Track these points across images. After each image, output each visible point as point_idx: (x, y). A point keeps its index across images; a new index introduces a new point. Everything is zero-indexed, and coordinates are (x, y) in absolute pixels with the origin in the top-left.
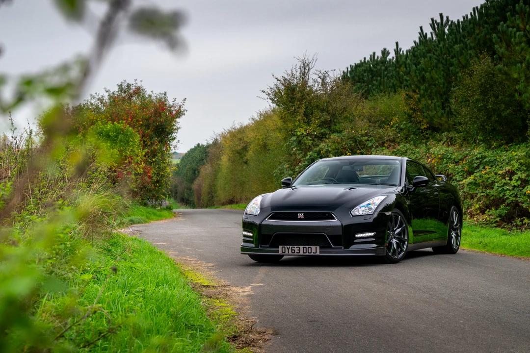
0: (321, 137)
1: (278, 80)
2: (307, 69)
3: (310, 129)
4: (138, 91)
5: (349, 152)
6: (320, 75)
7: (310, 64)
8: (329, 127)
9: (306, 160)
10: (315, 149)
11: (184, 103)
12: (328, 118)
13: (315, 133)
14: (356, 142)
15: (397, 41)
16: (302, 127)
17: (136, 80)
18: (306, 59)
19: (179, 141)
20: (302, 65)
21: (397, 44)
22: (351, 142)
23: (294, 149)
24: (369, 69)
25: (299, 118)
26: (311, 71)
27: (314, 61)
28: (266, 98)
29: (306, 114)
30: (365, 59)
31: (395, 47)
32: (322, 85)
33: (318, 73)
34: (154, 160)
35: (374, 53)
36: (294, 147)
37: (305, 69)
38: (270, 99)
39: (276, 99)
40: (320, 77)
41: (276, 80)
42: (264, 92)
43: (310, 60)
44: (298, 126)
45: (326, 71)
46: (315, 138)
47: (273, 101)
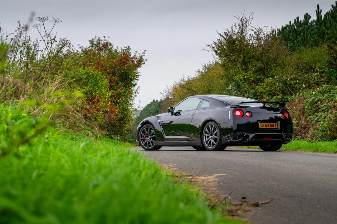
0: (257, 82)
1: (221, 35)
2: (245, 26)
3: (248, 75)
4: (106, 45)
5: (280, 94)
6: (255, 31)
7: (247, 23)
8: (264, 74)
11: (144, 54)
12: (263, 65)
13: (252, 79)
14: (286, 84)
15: (318, 4)
16: (241, 73)
17: (104, 37)
18: (244, 18)
19: (139, 87)
20: (241, 23)
21: (318, 6)
22: (282, 85)
24: (293, 29)
25: (238, 65)
26: (248, 28)
27: (251, 19)
28: (210, 50)
29: (244, 63)
30: (290, 22)
31: (317, 9)
32: (257, 40)
33: (253, 29)
34: (119, 101)
35: (298, 18)
37: (243, 26)
38: (214, 51)
39: (219, 52)
40: (255, 33)
41: (219, 35)
42: (209, 46)
43: (247, 18)
44: (238, 72)
45: (259, 28)
46: (252, 82)
47: (216, 53)
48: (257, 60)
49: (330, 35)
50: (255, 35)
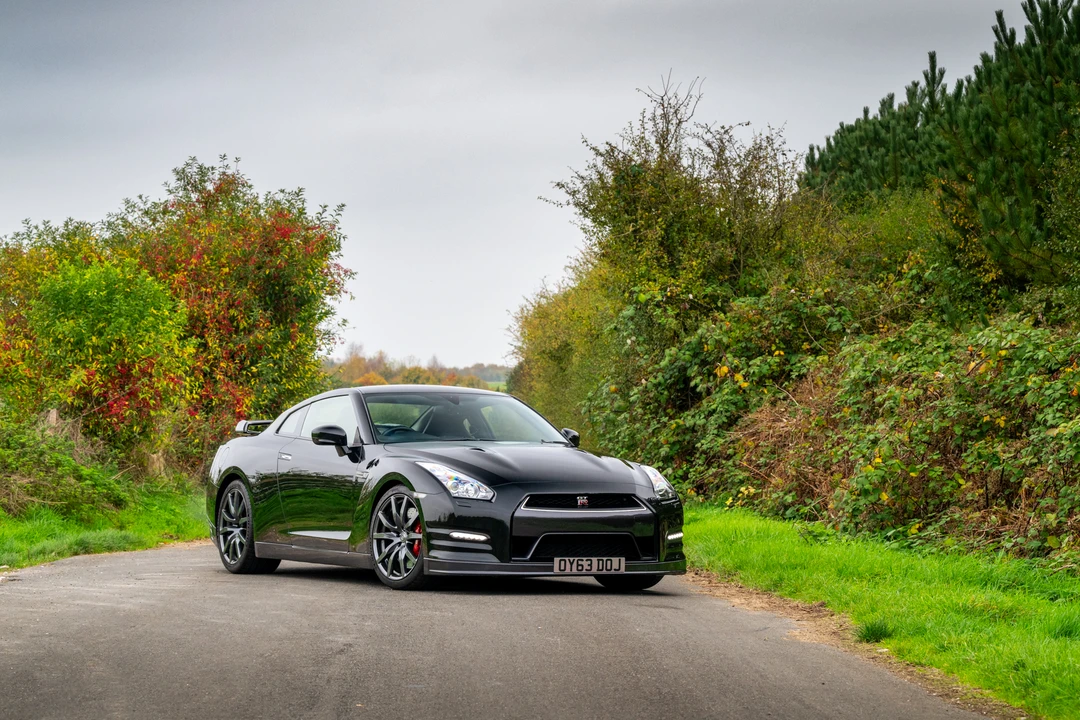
0: (707, 307)
1: (598, 153)
2: (674, 122)
3: (677, 286)
4: (229, 185)
5: (778, 348)
6: (708, 137)
7: (682, 109)
8: (733, 281)
9: (658, 371)
10: (687, 340)
12: (730, 255)
13: (691, 296)
14: (798, 319)
15: (931, 50)
16: (655, 280)
17: (224, 157)
18: (670, 94)
19: (345, 321)
20: (659, 112)
21: (932, 57)
22: (785, 320)
23: (629, 341)
25: (646, 253)
26: (685, 129)
27: (694, 100)
28: (564, 202)
29: (666, 244)
30: (866, 111)
31: (927, 67)
32: (717, 166)
33: (701, 131)
34: (254, 369)
35: (891, 97)
36: (629, 336)
37: (668, 122)
38: (577, 204)
39: (592, 206)
40: (709, 145)
41: (593, 152)
42: (560, 185)
43: (682, 96)
44: (642, 276)
45: (723, 127)
46: (690, 309)
47: (585, 209)
48: (715, 236)
49: (948, 151)
50: (707, 151)
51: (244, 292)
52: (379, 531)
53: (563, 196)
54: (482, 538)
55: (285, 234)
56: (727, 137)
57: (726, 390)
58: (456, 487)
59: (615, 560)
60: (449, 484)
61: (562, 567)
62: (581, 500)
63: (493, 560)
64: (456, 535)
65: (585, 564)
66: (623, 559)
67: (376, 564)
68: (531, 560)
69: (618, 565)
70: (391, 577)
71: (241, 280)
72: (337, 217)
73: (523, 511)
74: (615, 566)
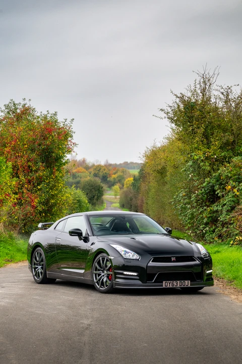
0: (222, 161)
1: (177, 97)
2: (208, 84)
3: (210, 152)
4: (26, 111)
6: (222, 90)
7: (211, 79)
8: (233, 149)
9: (203, 188)
10: (214, 174)
12: (231, 139)
13: (215, 156)
16: (201, 150)
17: (24, 99)
18: (206, 73)
20: (202, 80)
23: (190, 176)
25: (197, 139)
26: (213, 87)
27: (216, 75)
28: (163, 117)
29: (206, 136)
32: (226, 102)
33: (219, 88)
34: (39, 187)
36: (190, 174)
37: (206, 84)
38: (168, 118)
39: (175, 119)
40: (222, 93)
41: (175, 96)
42: (162, 110)
43: (211, 74)
44: (196, 148)
45: (228, 87)
46: (216, 161)
47: (171, 119)
48: (225, 131)
50: (222, 96)
51: (34, 155)
52: (96, 270)
53: (163, 115)
54: (136, 274)
55: (50, 131)
56: (229, 90)
57: (230, 196)
58: (125, 254)
59: (186, 282)
60: (123, 253)
61: (166, 284)
62: (173, 259)
63: (139, 282)
64: (125, 273)
65: (175, 283)
66: (189, 281)
67: (94, 283)
68: (154, 282)
69: (187, 283)
70: (101, 288)
71: (33, 150)
72: (71, 124)
73: (151, 264)
74: (186, 284)
